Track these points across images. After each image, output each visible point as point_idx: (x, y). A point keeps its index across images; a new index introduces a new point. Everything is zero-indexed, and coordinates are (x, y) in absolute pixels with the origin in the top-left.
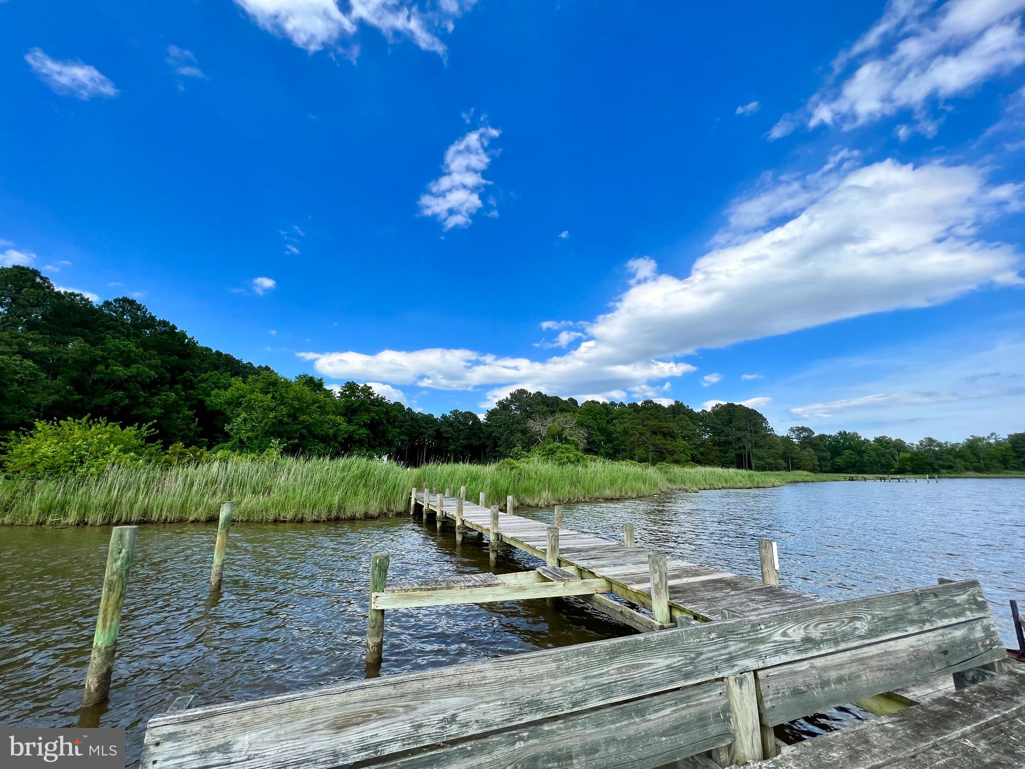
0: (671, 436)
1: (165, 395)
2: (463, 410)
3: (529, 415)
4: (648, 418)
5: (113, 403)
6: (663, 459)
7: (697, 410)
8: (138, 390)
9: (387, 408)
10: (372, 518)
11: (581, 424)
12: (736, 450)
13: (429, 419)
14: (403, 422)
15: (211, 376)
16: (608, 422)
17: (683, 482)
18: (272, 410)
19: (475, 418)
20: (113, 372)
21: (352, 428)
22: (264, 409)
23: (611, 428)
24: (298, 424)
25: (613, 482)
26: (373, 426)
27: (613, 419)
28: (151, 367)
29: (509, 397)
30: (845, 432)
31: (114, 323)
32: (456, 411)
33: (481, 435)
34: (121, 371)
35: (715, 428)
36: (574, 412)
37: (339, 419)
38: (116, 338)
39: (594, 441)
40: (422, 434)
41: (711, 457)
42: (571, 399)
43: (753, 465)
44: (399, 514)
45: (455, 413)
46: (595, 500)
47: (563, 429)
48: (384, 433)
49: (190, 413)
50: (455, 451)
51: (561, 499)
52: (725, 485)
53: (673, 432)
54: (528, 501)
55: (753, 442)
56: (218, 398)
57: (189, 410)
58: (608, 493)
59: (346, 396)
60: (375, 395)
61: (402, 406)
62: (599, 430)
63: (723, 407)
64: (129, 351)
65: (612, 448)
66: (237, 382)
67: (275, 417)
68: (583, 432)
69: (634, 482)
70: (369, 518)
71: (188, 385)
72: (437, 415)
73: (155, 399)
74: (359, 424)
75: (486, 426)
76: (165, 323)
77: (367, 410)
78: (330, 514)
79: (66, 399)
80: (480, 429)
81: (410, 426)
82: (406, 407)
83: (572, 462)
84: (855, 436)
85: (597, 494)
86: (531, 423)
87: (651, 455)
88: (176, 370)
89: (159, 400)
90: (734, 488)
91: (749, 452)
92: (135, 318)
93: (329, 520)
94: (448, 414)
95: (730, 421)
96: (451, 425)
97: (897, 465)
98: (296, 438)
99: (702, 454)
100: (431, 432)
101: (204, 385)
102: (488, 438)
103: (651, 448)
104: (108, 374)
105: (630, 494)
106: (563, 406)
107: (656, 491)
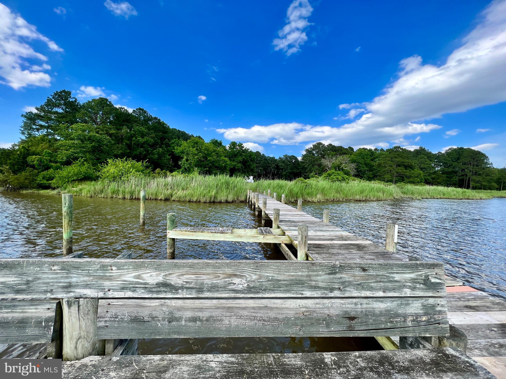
0: (411, 168)
1: (158, 150)
2: (290, 155)
3: (323, 157)
4: (396, 157)
5: (140, 153)
6: (403, 180)
7: (435, 152)
8: (148, 148)
9: (250, 154)
10: (229, 202)
11: (353, 161)
12: (459, 176)
13: (273, 159)
14: (260, 161)
15: (175, 141)
16: (372, 160)
17: (413, 193)
18: (196, 155)
19: (296, 158)
20: (138, 140)
21: (234, 163)
22: (193, 155)
23: (372, 163)
24: (208, 161)
25: (362, 192)
26: (244, 162)
27: (375, 158)
28: (151, 137)
29: (312, 147)
31: (136, 119)
32: (286, 155)
33: (299, 167)
34: (141, 140)
35: (446, 163)
36: (351, 155)
37: (227, 159)
38: (137, 126)
39: (361, 170)
40: (269, 166)
41: (439, 181)
42: (350, 148)
43: (471, 186)
44: (242, 202)
45: (286, 156)
46: (348, 201)
47: (341, 164)
48: (249, 166)
49: (169, 157)
50: (285, 175)
51: (329, 199)
52: (442, 196)
53: (412, 165)
54: (309, 199)
55: (474, 172)
56: (177, 150)
57: (169, 156)
58: (358, 197)
59: (232, 148)
60: (245, 148)
61: (260, 153)
62: (366, 164)
63: (455, 150)
64: (143, 131)
65: (372, 174)
66: (184, 143)
67: (198, 158)
68: (353, 165)
69: (376, 192)
70: (228, 202)
71: (168, 145)
72: (277, 158)
73: (155, 151)
74: (237, 162)
75: (301, 163)
76: (156, 118)
77: (241, 155)
78: (211, 200)
79: (125, 152)
80: (298, 164)
81: (264, 163)
82: (262, 154)
83: (340, 181)
85: (351, 198)
86: (323, 160)
87: (394, 179)
88: (163, 139)
89: (156, 151)
90: (448, 199)
91: (469, 178)
92: (144, 117)
93: (210, 202)
94: (282, 157)
95: (458, 159)
96: (284, 162)
98: (207, 167)
99: (433, 179)
100: (273, 165)
101: (173, 145)
102: (303, 169)
103: (395, 174)
104: (137, 141)
105: (372, 198)
106: (344, 151)
107: (391, 197)
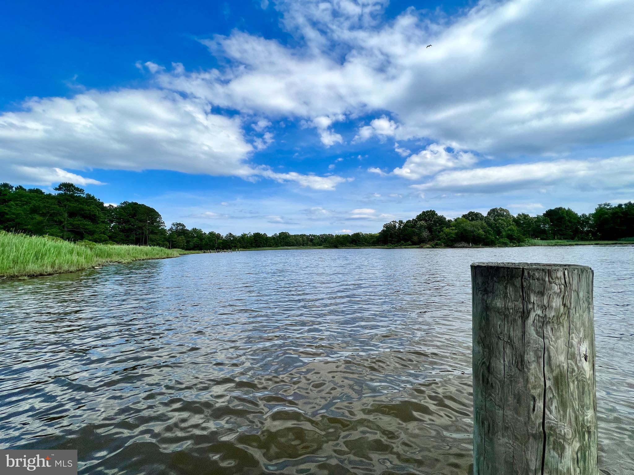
0: (91, 219)
30: (196, 229)
84: (200, 231)
91: (146, 237)
95: (135, 215)
97: (216, 245)
99: (110, 237)
